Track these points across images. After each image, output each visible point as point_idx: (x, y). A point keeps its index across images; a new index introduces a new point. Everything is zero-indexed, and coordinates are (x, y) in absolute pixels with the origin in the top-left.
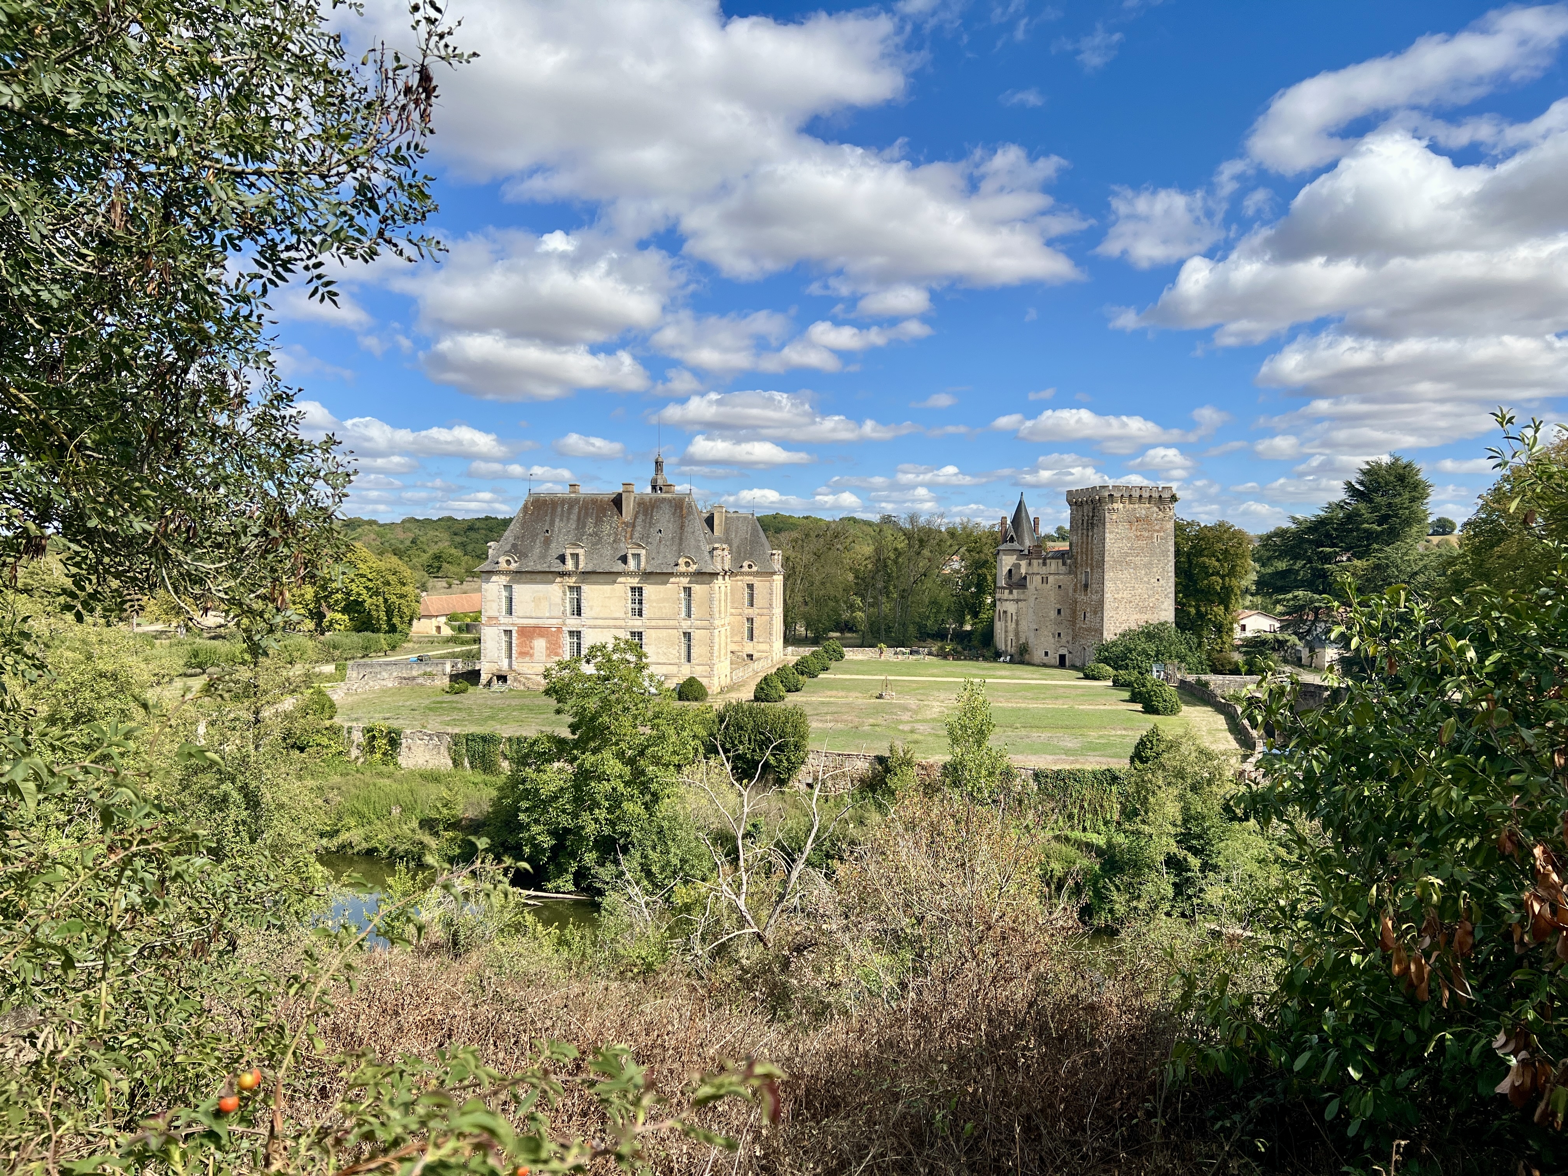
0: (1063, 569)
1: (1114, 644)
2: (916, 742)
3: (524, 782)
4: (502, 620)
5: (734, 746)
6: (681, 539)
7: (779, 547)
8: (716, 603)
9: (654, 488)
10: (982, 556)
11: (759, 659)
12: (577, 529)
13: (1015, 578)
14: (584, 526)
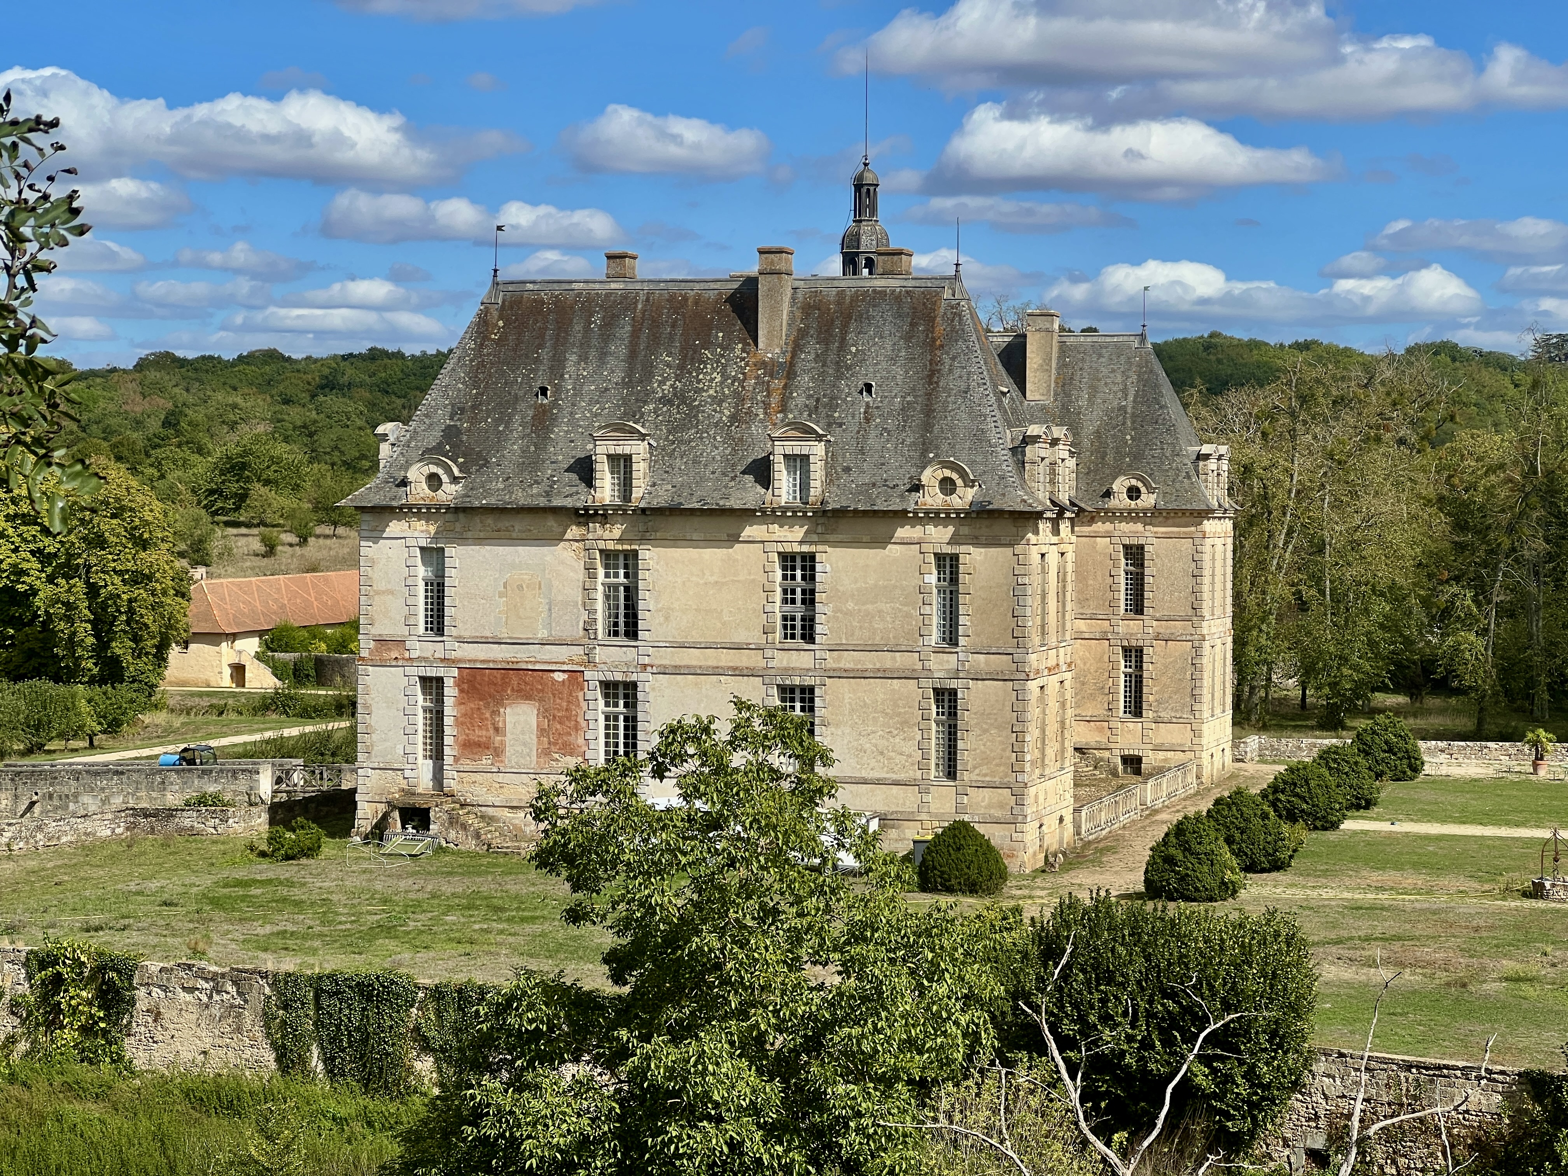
3: (476, 1116)
4: (417, 649)
5: (1087, 1029)
6: (928, 412)
7: (1221, 433)
8: (1032, 602)
9: (850, 261)
11: (1160, 771)
12: (628, 383)
14: (648, 375)
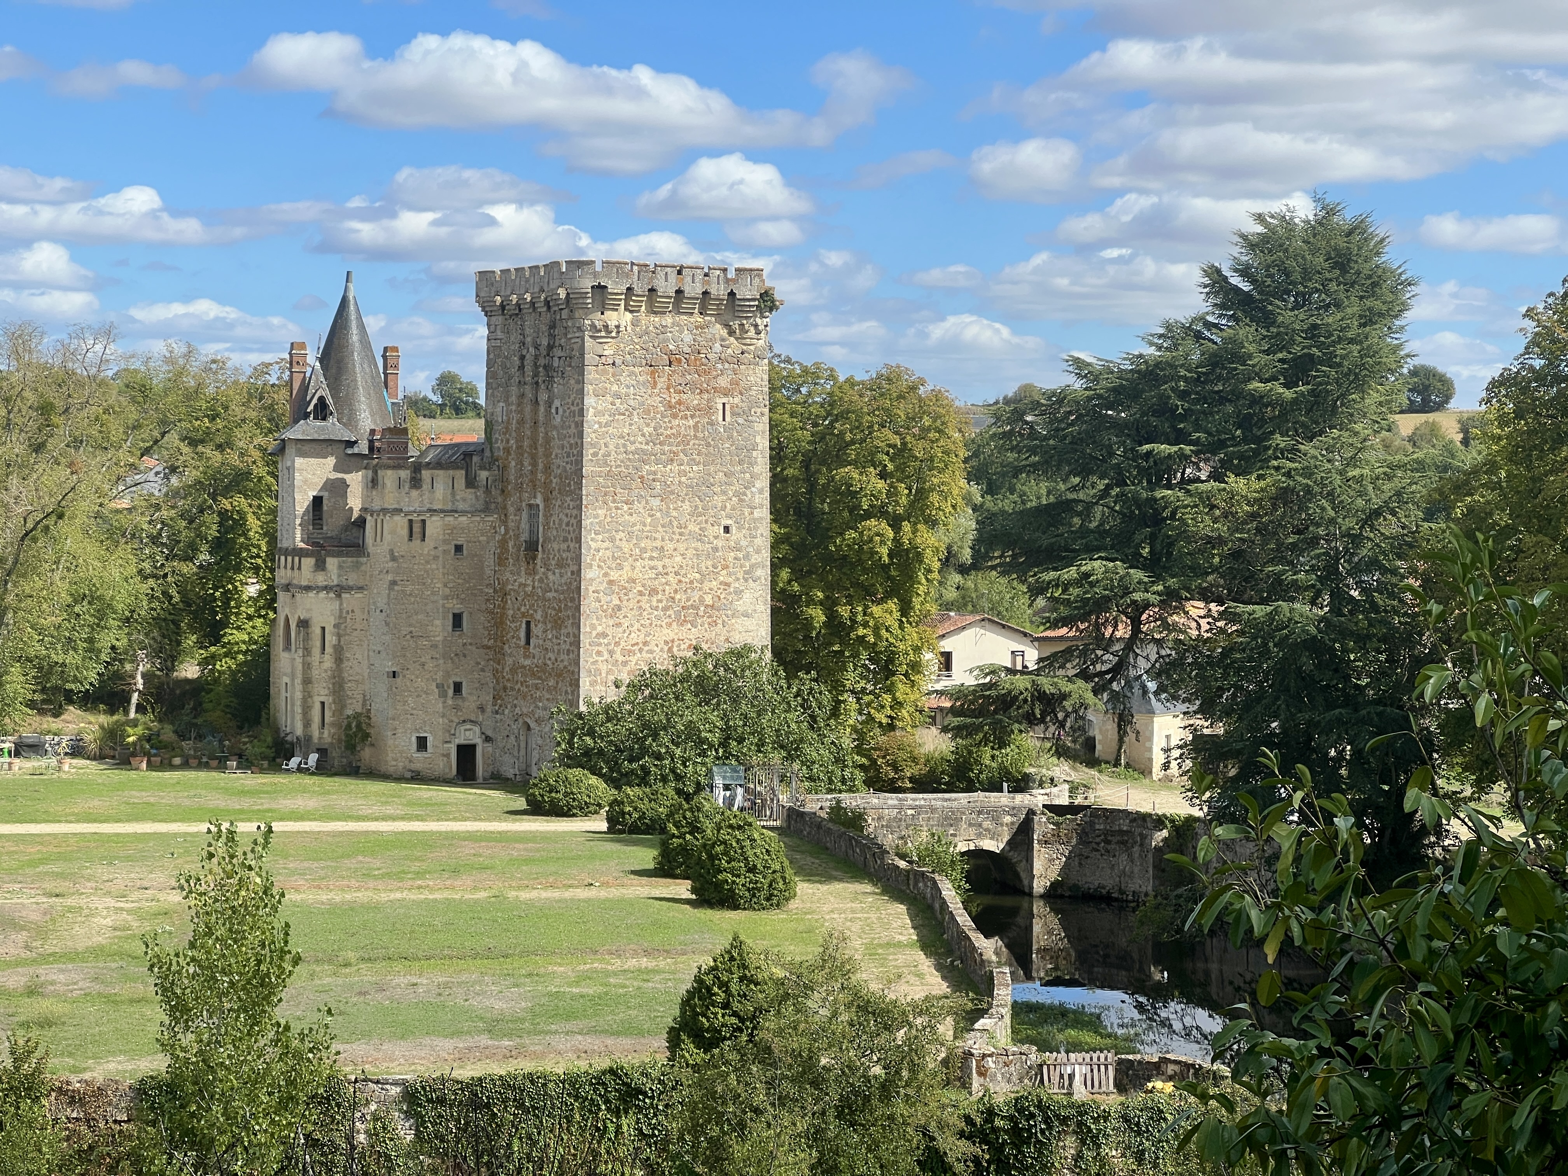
0: (467, 498)
1: (610, 713)
2: (46, 1023)
10: (233, 458)
13: (332, 525)
